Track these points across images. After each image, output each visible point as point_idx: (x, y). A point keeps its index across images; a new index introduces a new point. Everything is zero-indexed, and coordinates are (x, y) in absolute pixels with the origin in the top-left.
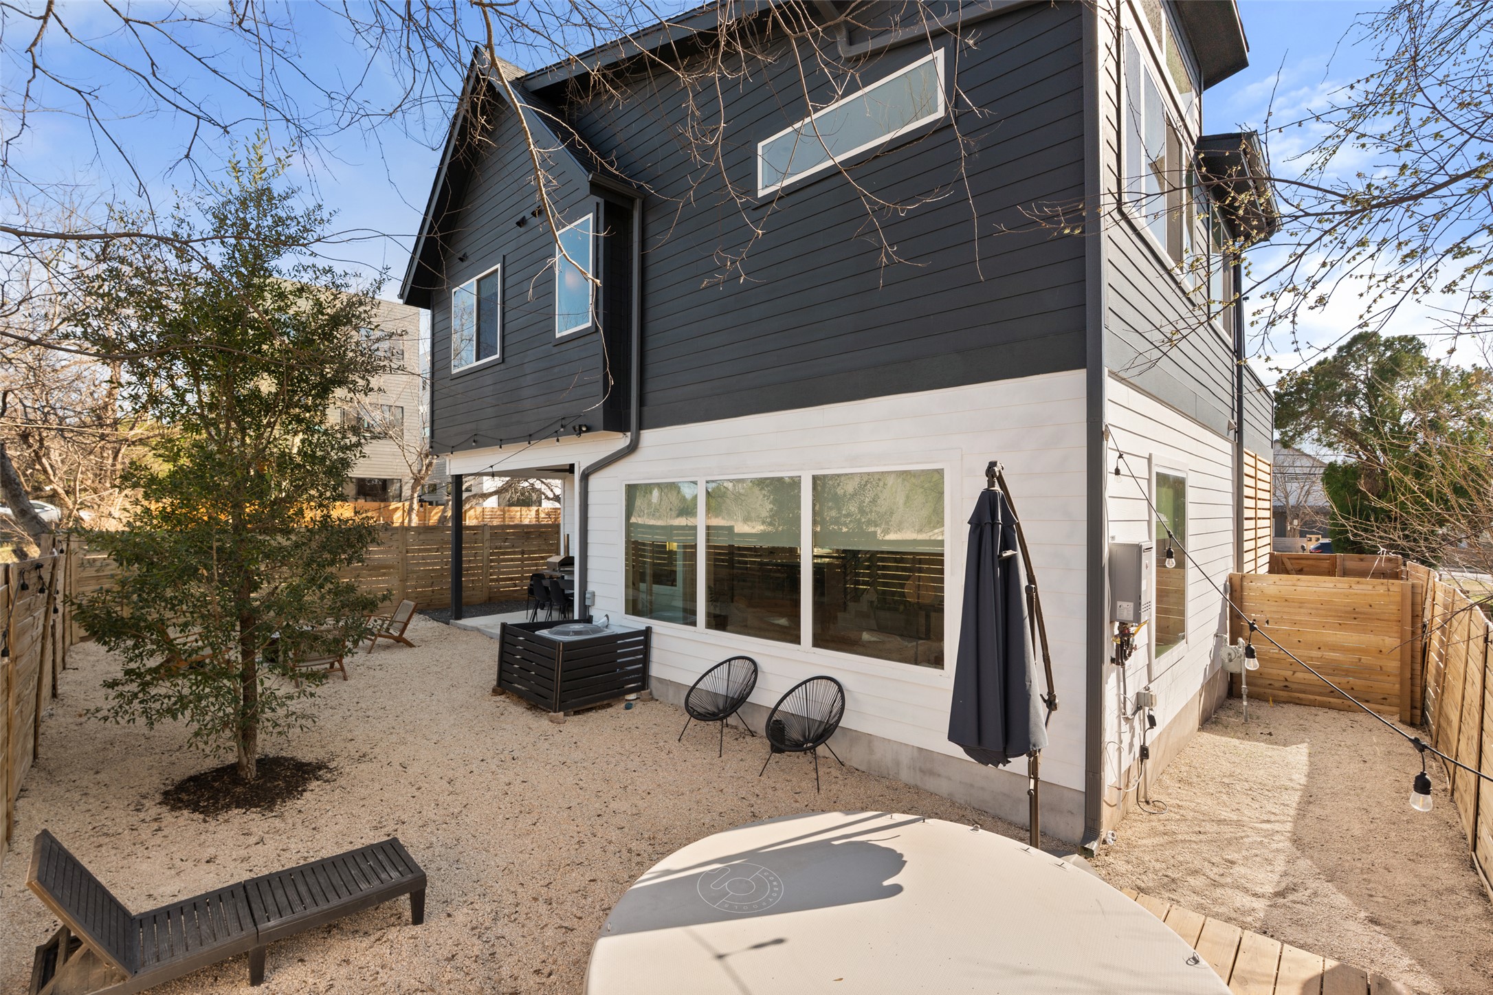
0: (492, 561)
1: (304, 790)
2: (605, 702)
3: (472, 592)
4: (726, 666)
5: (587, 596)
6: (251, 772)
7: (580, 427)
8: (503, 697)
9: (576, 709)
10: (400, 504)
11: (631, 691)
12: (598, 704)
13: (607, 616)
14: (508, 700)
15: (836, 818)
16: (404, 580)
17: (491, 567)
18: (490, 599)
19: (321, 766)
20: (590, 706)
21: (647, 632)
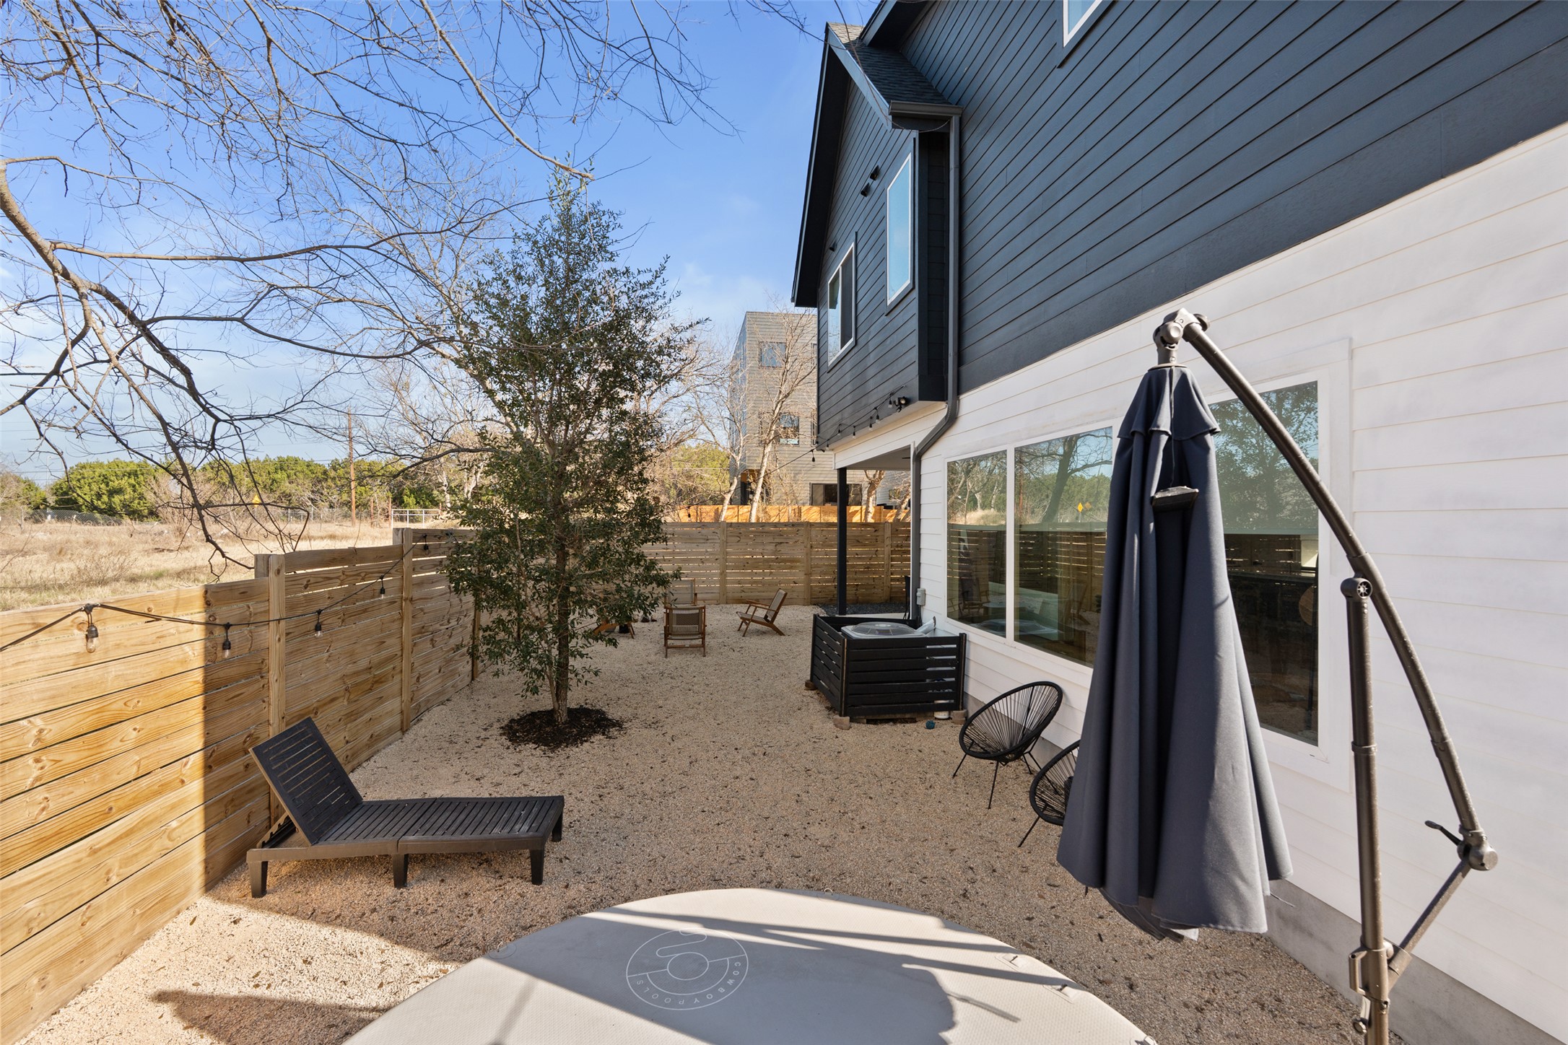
0: (892, 560)
1: (586, 741)
2: (908, 716)
3: (873, 591)
4: (1027, 691)
5: (918, 594)
6: (563, 717)
7: (899, 399)
8: (813, 692)
9: (870, 717)
10: (858, 508)
11: (941, 708)
12: (898, 716)
13: (934, 618)
14: (816, 697)
15: (929, 926)
16: (808, 574)
17: (892, 565)
18: (891, 598)
19: (618, 724)
20: (887, 717)
21: (961, 640)
